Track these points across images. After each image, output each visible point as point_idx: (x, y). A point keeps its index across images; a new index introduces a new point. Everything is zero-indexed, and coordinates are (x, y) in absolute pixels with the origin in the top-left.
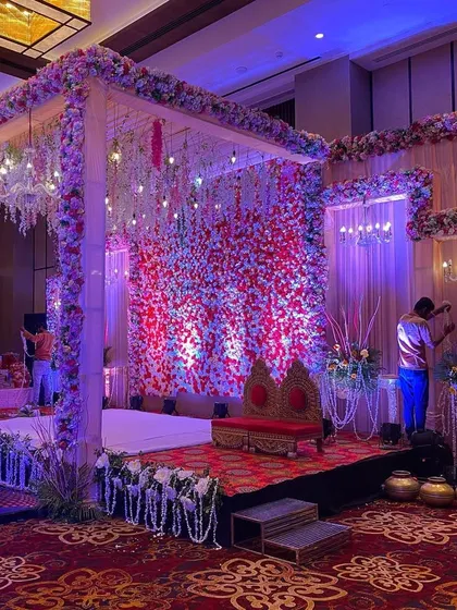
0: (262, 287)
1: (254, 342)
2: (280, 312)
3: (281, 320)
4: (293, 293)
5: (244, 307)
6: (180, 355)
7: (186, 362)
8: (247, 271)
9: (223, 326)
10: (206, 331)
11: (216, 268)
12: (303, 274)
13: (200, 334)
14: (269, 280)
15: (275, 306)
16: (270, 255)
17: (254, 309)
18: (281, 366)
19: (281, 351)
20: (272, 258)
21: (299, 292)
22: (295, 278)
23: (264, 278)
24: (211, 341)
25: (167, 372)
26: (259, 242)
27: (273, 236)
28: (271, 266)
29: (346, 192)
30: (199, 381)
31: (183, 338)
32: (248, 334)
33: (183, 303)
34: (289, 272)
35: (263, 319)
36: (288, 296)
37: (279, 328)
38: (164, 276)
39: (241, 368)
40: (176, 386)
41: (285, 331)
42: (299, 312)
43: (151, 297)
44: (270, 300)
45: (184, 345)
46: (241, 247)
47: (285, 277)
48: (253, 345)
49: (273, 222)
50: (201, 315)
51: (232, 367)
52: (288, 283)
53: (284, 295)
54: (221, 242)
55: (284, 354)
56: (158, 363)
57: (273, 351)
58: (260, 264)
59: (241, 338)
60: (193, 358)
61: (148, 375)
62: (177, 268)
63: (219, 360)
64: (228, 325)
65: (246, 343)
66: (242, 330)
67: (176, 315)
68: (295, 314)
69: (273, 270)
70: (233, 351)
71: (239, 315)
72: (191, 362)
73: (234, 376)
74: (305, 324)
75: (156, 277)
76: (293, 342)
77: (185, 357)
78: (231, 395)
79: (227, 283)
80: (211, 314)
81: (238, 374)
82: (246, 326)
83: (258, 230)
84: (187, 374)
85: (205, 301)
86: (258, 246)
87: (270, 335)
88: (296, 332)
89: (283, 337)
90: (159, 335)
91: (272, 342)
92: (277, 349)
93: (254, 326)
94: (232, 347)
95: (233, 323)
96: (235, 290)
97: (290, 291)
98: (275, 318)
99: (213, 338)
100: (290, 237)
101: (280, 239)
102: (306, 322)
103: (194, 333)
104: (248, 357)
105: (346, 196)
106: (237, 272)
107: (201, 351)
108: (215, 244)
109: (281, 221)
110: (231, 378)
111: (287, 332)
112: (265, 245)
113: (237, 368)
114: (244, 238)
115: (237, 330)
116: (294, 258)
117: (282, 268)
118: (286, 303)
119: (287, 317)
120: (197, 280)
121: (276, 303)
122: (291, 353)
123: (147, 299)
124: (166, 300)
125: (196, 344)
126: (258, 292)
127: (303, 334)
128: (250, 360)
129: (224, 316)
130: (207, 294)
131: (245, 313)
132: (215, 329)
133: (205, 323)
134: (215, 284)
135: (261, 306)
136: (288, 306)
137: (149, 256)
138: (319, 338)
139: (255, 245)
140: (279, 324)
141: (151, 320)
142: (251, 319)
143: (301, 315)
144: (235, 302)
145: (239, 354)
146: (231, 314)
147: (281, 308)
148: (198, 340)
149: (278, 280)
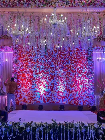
0: (73, 70)
1: (70, 86)
2: (79, 78)
3: (79, 80)
4: (83, 73)
5: (66, 76)
6: (38, 90)
7: (40, 92)
8: (67, 65)
9: (57, 81)
10: (50, 82)
11: (55, 63)
12: (86, 68)
13: (47, 83)
14: (75, 69)
15: (77, 76)
16: (76, 62)
17: (69, 77)
18: (79, 93)
19: (79, 89)
20: (77, 63)
21: (85, 73)
22: (84, 69)
23: (74, 68)
24: (52, 86)
25: (31, 96)
26: (72, 58)
27: (77, 57)
28: (76, 65)
29: (101, 49)
30: (46, 99)
31: (39, 85)
32: (67, 84)
33: (40, 73)
34: (82, 67)
35: (73, 80)
36: (82, 74)
37: (79, 82)
38: (31, 63)
39: (64, 94)
40: (35, 100)
41: (80, 83)
42: (85, 78)
43: (24, 70)
44: (75, 74)
45: (40, 87)
46: (65, 58)
47: (81, 69)
48: (69, 87)
49: (77, 53)
50: (48, 77)
51: (60, 94)
52: (82, 70)
53: (80, 73)
54: (57, 56)
55: (80, 90)
56: (26, 93)
57: (77, 89)
58: (72, 64)
59: (64, 85)
60: (44, 91)
61: (21, 97)
62: (38, 61)
63: (55, 91)
64: (59, 81)
65: (67, 86)
66: (65, 83)
67: (36, 77)
68: (84, 79)
69: (76, 66)
70: (61, 89)
71: (64, 78)
72: (43, 92)
73: (61, 97)
74: (87, 82)
75: (27, 63)
76: (83, 87)
77: (40, 91)
78: (60, 102)
79: (59, 68)
80: (52, 77)
81: (63, 96)
82: (67, 82)
83: (72, 54)
84: (41, 96)
85: (50, 73)
86: (71, 59)
87: (76, 84)
88: (84, 84)
89: (80, 85)
90: (27, 83)
91: (76, 87)
92: (78, 89)
93: (70, 82)
94: (61, 88)
95: (61, 80)
96: (62, 71)
97: (82, 72)
98: (77, 80)
99: (53, 84)
100: (82, 58)
101: (79, 58)
102: (88, 81)
103: (45, 83)
104: (67, 91)
105: (100, 50)
106: (63, 65)
107: (47, 89)
108: (55, 56)
109: (80, 53)
110: (59, 97)
111: (81, 84)
112: (74, 59)
113: (62, 94)
114: (66, 56)
115: (63, 82)
116: (84, 63)
117: (80, 66)
118: (81, 76)
119: (81, 80)
120: (47, 66)
121: (78, 75)
122: (82, 90)
123: (22, 71)
124: (32, 72)
125: (45, 87)
126: (71, 72)
127: (87, 85)
128: (68, 92)
129: (58, 78)
130: (51, 71)
131: (66, 78)
132: (54, 82)
133: (50, 80)
134: (55, 68)
135: (72, 76)
136: (82, 77)
137: (24, 56)
138: (93, 86)
139: (70, 58)
140: (79, 81)
141: (23, 78)
142: (69, 79)
143: (86, 79)
144: (62, 74)
145: (63, 90)
146: (60, 78)
147: (79, 77)
148: (46, 85)
149: (78, 69)
